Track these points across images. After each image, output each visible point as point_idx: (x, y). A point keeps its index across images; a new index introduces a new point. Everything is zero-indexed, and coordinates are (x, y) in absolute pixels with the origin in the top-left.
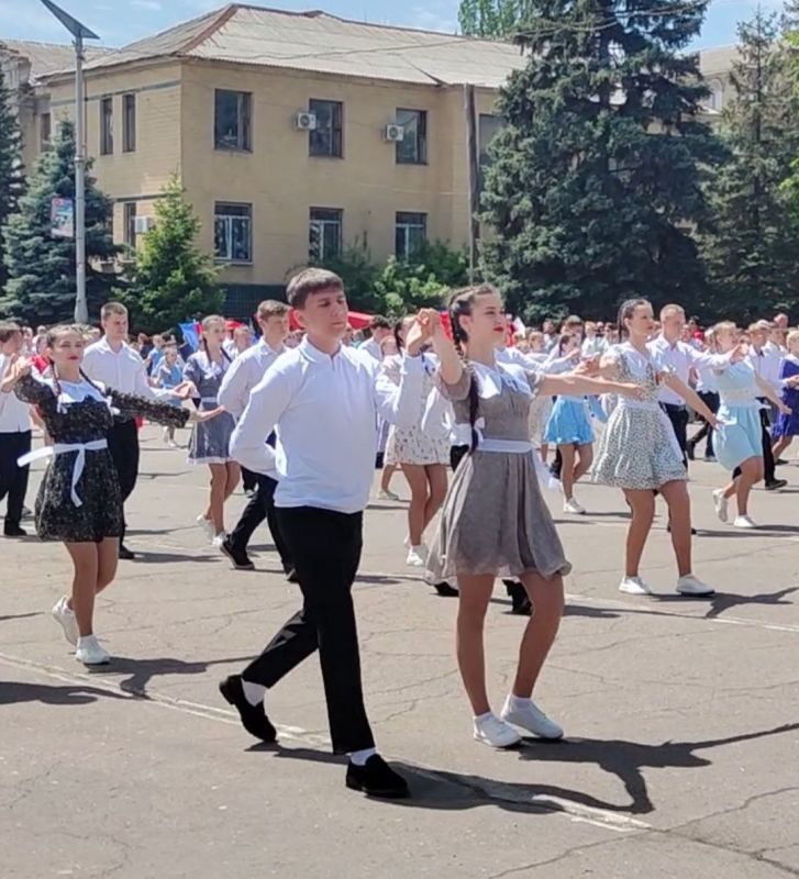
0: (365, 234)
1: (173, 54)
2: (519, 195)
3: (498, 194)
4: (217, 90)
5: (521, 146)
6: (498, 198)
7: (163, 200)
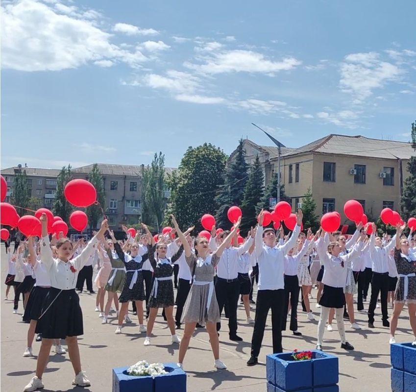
0: (372, 208)
1: (310, 151)
2: (413, 197)
3: (406, 196)
4: (324, 162)
5: (414, 181)
6: (406, 198)
7: (305, 198)
